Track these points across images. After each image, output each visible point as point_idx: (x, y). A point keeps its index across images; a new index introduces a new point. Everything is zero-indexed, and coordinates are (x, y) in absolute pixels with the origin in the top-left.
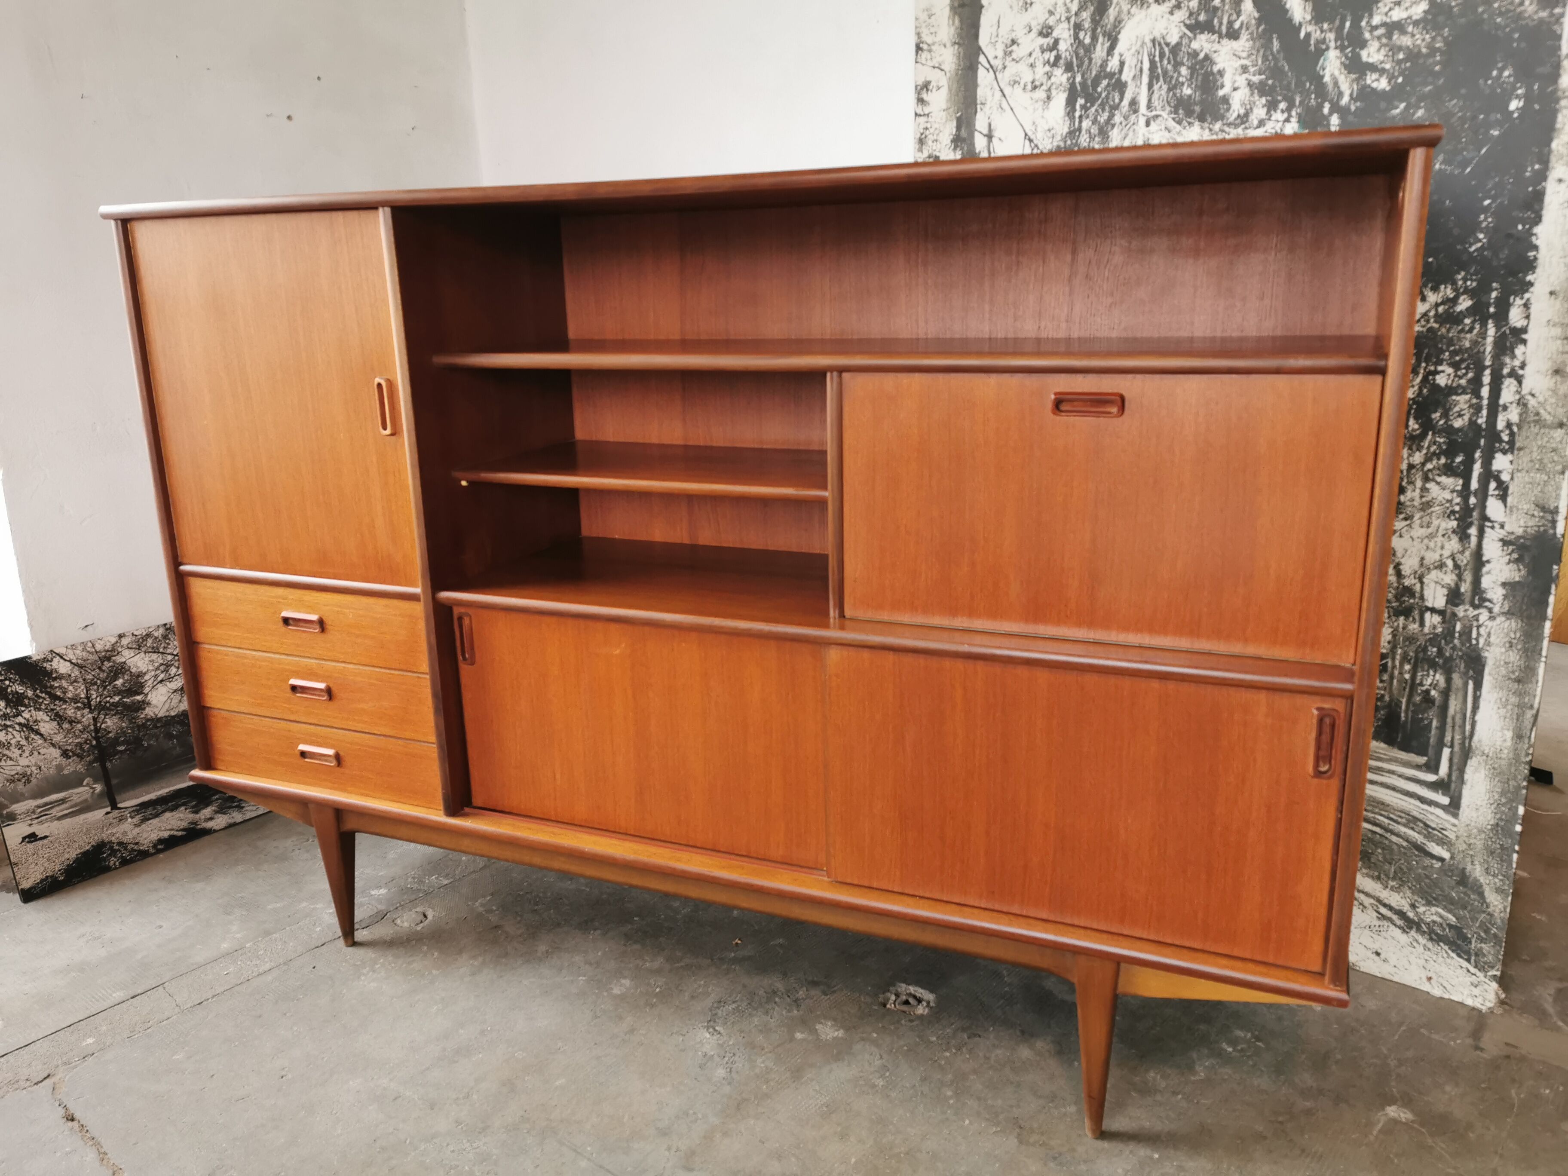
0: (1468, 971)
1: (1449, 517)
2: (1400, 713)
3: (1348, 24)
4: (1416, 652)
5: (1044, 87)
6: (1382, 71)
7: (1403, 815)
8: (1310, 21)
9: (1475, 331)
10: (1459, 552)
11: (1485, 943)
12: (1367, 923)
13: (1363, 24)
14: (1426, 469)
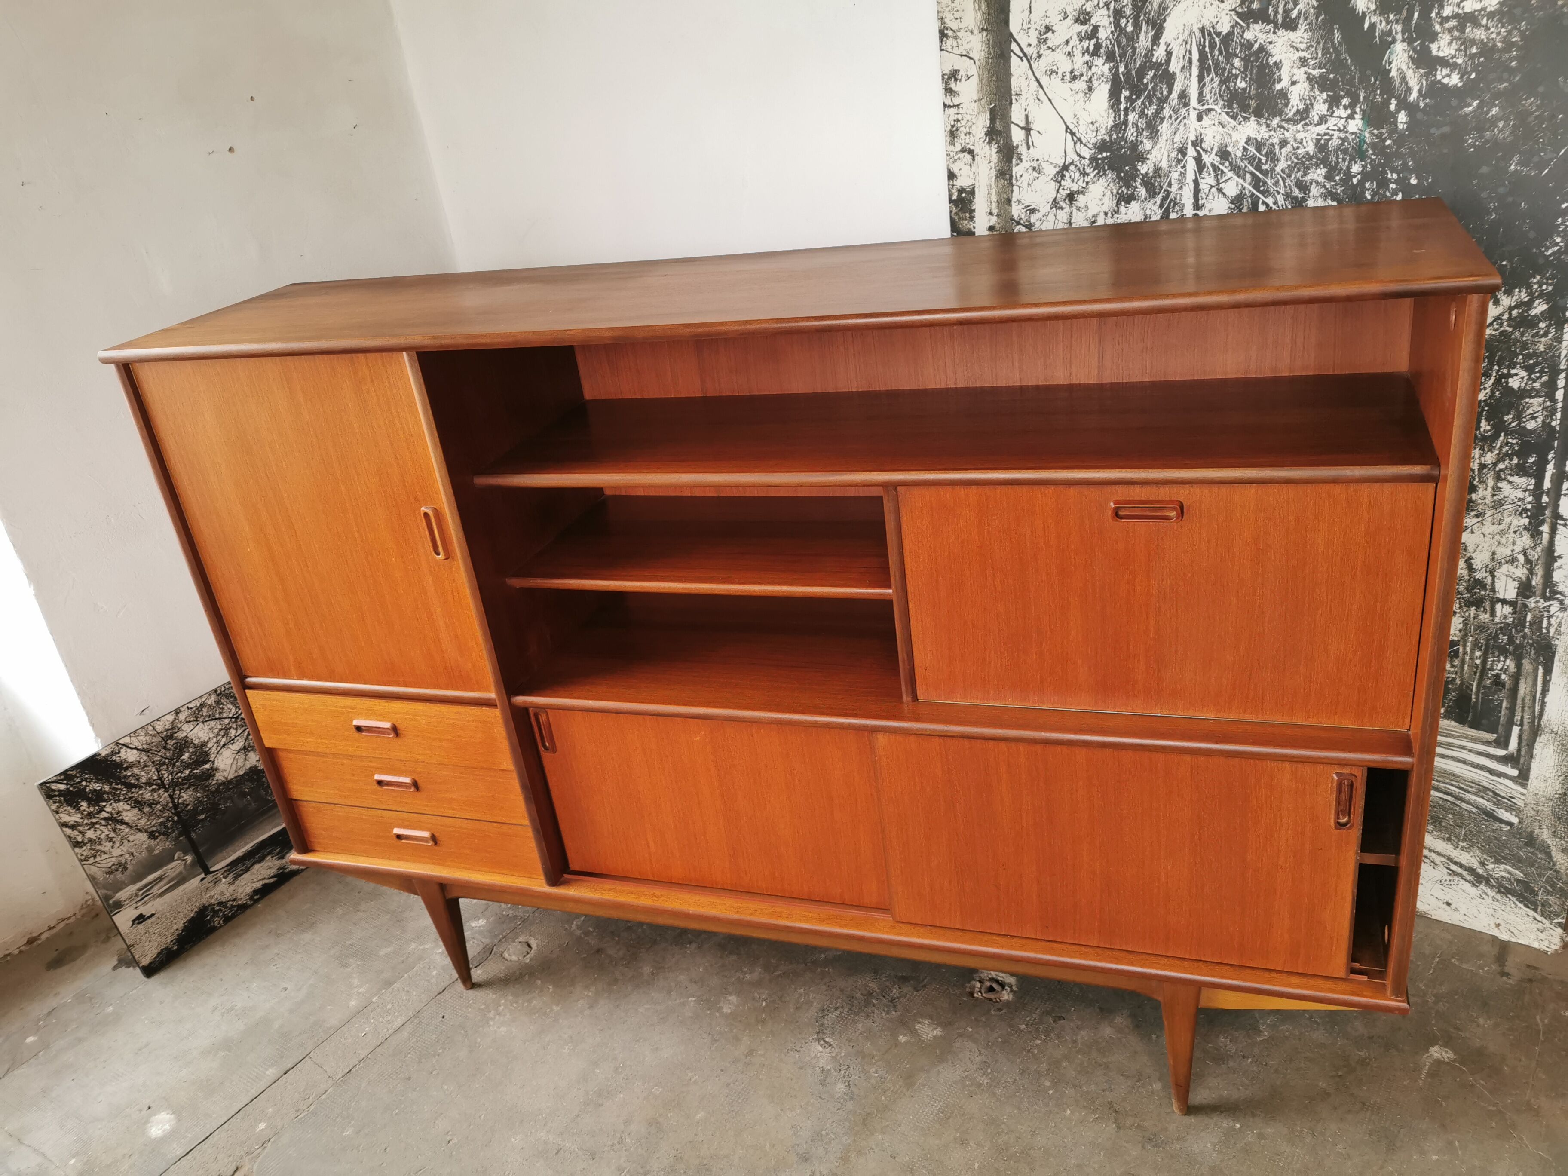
0: (1535, 919)
1: (1521, 514)
2: (1471, 695)
3: (1416, 15)
4: (1488, 640)
5: (1085, 78)
6: (1454, 66)
7: (1473, 785)
8: (1375, 11)
9: (1550, 335)
10: (1531, 548)
11: (1551, 895)
12: (1439, 878)
13: (1433, 15)
14: (1497, 469)
